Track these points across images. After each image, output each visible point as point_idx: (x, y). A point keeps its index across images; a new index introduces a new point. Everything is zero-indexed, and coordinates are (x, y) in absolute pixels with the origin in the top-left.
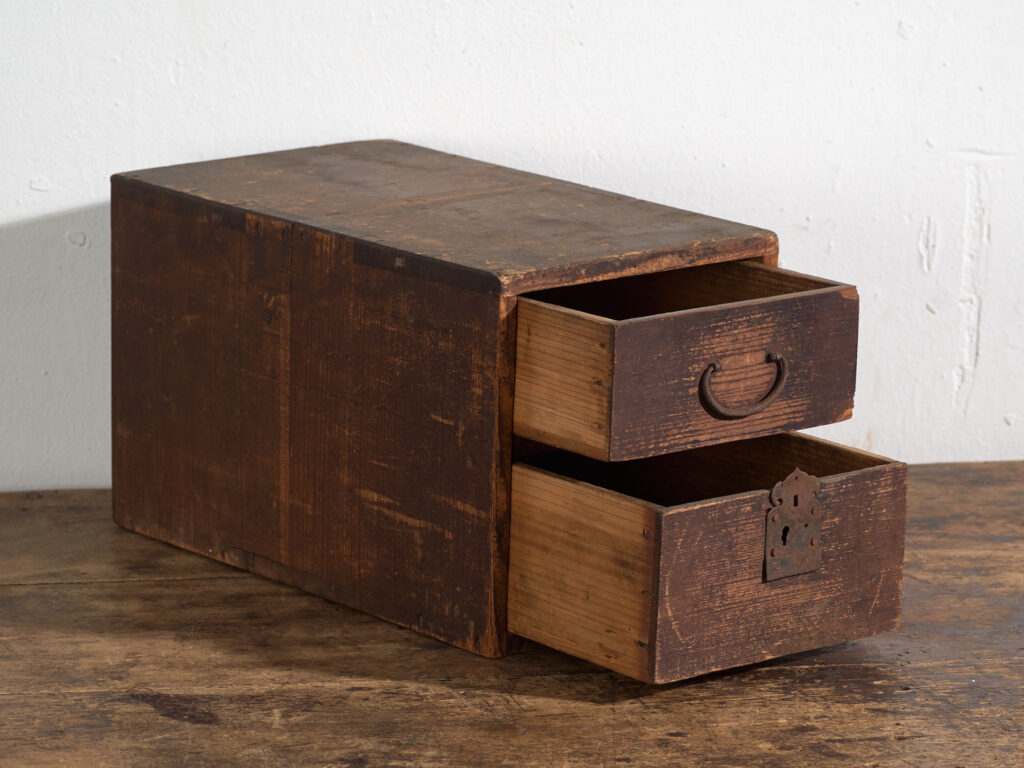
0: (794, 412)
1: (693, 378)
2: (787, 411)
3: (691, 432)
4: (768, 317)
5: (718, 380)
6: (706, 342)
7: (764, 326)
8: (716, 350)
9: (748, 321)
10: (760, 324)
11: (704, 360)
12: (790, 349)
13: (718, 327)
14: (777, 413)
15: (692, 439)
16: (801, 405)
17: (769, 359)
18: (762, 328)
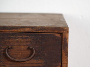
0: (39, 64)
1: (3, 49)
2: (37, 63)
3: (2, 63)
4: (29, 37)
5: (11, 51)
6: (7, 41)
7: (28, 39)
8: (11, 43)
9: (22, 37)
10: (26, 39)
11: (7, 45)
12: (37, 47)
13: (11, 37)
14: (33, 63)
15: (3, 65)
16: (42, 62)
17: (28, 49)
18: (27, 40)
